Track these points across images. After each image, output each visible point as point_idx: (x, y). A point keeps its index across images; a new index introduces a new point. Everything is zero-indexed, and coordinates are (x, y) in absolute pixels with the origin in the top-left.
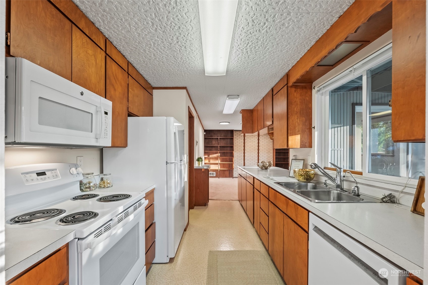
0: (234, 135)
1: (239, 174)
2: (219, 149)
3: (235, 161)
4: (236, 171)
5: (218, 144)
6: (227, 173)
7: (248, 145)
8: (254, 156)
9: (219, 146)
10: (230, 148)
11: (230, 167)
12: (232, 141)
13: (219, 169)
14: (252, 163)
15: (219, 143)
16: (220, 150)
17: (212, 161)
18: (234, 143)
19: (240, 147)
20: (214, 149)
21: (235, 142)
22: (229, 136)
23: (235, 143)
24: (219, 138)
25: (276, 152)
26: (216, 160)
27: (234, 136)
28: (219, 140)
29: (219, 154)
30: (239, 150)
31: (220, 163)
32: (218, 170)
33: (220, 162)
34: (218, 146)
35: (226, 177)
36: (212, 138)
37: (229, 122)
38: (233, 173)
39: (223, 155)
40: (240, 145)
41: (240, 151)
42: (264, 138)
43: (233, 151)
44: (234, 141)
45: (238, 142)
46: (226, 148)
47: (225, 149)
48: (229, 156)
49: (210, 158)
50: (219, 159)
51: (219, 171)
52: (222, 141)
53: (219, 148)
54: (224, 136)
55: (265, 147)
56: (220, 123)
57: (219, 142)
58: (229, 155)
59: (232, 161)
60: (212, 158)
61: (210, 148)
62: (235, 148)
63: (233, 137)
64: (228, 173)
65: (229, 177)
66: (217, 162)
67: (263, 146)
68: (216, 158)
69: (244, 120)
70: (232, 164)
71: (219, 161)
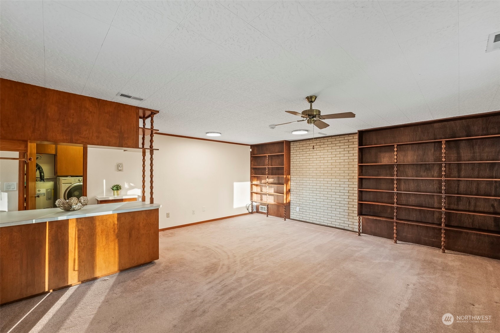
2: (269, 173)
4: (295, 209)
7: (313, 164)
8: (323, 185)
14: (319, 197)
15: (268, 163)
21: (294, 160)
24: (267, 156)
30: (299, 174)
32: (271, 204)
38: (290, 211)
39: (277, 182)
40: (299, 165)
41: (300, 176)
42: (343, 150)
50: (272, 188)
54: (276, 152)
55: (344, 169)
57: (268, 161)
65: (286, 217)
67: (340, 166)
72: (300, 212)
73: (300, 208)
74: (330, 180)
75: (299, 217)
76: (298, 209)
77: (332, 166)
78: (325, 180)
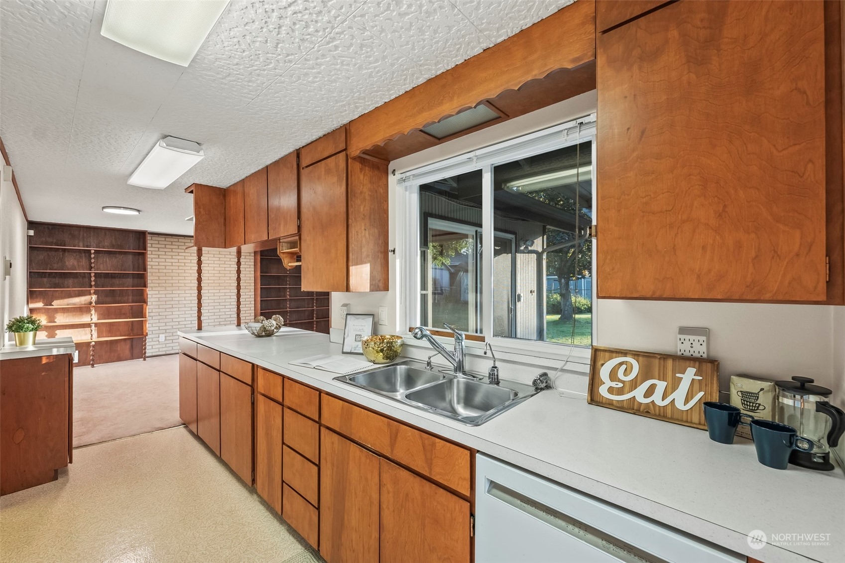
0: (149, 245)
1: (184, 354)
2: (93, 283)
3: (151, 314)
5: (91, 268)
6: (126, 349)
9: (93, 275)
10: (136, 280)
11: (132, 330)
12: (141, 261)
13: (94, 340)
15: (93, 265)
16: (96, 286)
17: (61, 319)
18: (149, 267)
19: (165, 278)
20: (71, 281)
21: (152, 263)
22: (132, 248)
23: (152, 266)
24: (93, 252)
25: (261, 288)
26: (82, 314)
27: (149, 249)
28: (93, 256)
29: (94, 298)
30: (164, 285)
31: (96, 325)
32: (91, 342)
33: (95, 318)
34: (90, 273)
35: (119, 359)
36: (64, 250)
37: (139, 211)
38: (145, 345)
39: (109, 299)
40: (165, 271)
41: (165, 287)
43: (145, 286)
44: (149, 260)
45: (160, 264)
46: (120, 278)
47: (117, 281)
48: (130, 300)
49: (57, 310)
50: (93, 312)
51: (94, 346)
52: (106, 259)
53: (93, 279)
54: (113, 246)
56: (104, 208)
57: (93, 261)
58: (130, 298)
59: (141, 313)
60: (64, 310)
61: (57, 280)
62: (150, 278)
63: (145, 249)
64: (128, 346)
65: (132, 357)
66: (85, 319)
68: (84, 309)
69: (200, 212)
70: (141, 324)
71: (93, 317)
72: (167, 342)
73: (167, 335)
74: (218, 291)
75: (164, 349)
76: (162, 338)
77: (220, 275)
78: (210, 291)
